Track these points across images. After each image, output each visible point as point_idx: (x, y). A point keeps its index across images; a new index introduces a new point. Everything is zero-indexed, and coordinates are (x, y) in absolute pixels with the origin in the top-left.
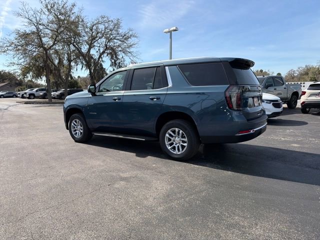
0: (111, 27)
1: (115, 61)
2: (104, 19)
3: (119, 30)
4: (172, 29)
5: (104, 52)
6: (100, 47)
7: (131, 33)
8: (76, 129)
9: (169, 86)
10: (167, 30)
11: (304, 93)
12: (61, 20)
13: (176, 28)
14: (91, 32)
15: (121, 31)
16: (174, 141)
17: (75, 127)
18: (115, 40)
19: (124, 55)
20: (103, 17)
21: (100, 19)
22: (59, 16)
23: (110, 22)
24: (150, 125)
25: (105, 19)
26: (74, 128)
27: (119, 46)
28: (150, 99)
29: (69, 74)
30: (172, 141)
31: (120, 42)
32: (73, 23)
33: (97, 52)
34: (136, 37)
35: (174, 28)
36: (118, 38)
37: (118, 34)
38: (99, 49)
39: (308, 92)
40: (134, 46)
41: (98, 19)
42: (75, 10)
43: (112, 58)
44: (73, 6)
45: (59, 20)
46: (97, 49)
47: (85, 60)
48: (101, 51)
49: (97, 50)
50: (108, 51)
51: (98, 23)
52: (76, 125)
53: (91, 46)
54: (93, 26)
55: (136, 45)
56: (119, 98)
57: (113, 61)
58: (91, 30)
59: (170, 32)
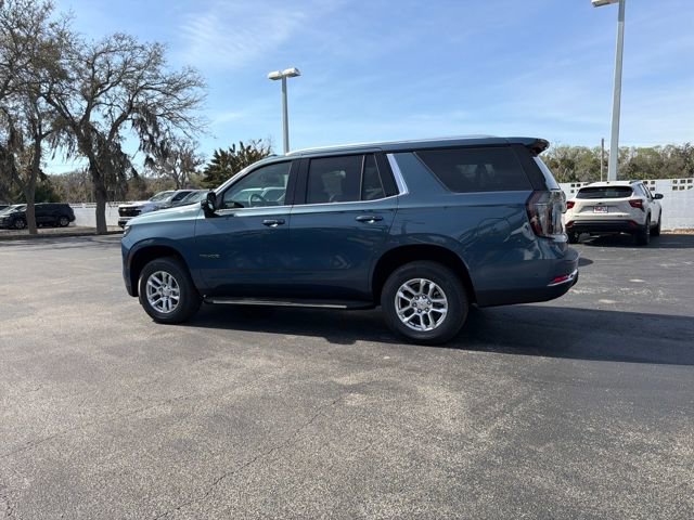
0: (139, 61)
1: (151, 138)
2: (121, 43)
3: (158, 67)
4: (287, 71)
5: (123, 117)
6: (111, 105)
7: (190, 76)
8: (160, 293)
9: (401, 194)
10: (276, 74)
11: (571, 205)
12: (21, 39)
13: (297, 70)
14: (90, 71)
15: (164, 71)
16: (415, 304)
17: (158, 288)
18: (149, 92)
19: (170, 124)
20: (119, 38)
21: (114, 42)
22: (16, 31)
23: (137, 50)
24: (361, 275)
25: (124, 42)
26: (154, 291)
27: (160, 104)
28: (359, 220)
29: (35, 169)
30: (410, 306)
31: (161, 96)
32: (49, 47)
33: (106, 116)
34: (200, 85)
35: (292, 70)
36: (159, 86)
37: (157, 77)
38: (110, 111)
39: (579, 202)
40: (194, 105)
41: (108, 42)
42: (53, 17)
43: (144, 131)
44: (47, 9)
45: (15, 38)
46: (104, 109)
47: (79, 134)
48: (117, 116)
49: (106, 112)
50: (135, 116)
51: (106, 51)
52: (159, 285)
53: (92, 103)
54: (95, 57)
55: (199, 104)
56: (280, 219)
57: (146, 137)
58: (91, 65)
59: (283, 78)
